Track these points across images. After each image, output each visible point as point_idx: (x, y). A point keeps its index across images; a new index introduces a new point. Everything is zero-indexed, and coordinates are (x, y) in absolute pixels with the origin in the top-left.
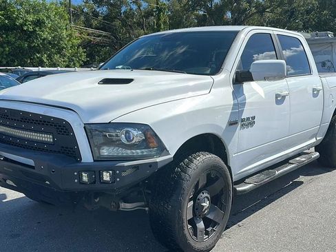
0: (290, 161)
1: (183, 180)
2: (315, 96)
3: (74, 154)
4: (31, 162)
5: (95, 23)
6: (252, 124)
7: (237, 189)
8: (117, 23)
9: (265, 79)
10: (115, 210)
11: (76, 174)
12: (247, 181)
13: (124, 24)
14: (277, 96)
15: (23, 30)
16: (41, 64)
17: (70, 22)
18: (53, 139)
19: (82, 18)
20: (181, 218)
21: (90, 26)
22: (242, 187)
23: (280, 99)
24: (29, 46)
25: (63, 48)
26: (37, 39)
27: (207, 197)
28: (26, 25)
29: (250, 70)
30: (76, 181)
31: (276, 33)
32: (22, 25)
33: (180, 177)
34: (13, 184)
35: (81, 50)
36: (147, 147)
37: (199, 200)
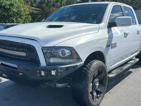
0: (128, 63)
1: (88, 73)
2: (138, 34)
3: (37, 62)
4: (16, 66)
5: (35, 5)
6: (115, 46)
7: (109, 76)
8: (44, 5)
9: (122, 26)
10: (54, 87)
11: (38, 72)
12: (112, 72)
13: (47, 5)
14: (125, 33)
15: (5, 8)
16: (13, 22)
17: (25, 5)
18: (26, 55)
19: (30, 3)
20: (87, 92)
21: (33, 6)
22: (111, 75)
23: (126, 35)
24: (8, 15)
25: (22, 15)
26: (11, 12)
27: (98, 81)
28: (6, 5)
29: (116, 21)
30: (38, 75)
31: (123, 5)
32: (4, 6)
33: (86, 72)
34: (6, 76)
35: (29, 16)
36: (72, 58)
37: (94, 82)
